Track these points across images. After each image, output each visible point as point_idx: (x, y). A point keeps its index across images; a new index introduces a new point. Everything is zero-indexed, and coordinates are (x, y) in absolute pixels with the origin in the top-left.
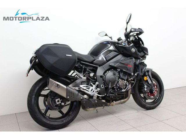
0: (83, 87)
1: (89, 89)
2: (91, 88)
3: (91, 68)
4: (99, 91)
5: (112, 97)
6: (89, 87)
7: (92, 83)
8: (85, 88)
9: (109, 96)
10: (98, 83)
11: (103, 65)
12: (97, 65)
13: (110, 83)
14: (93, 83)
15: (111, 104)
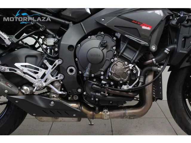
0: (21, 68)
1: (37, 73)
2: (42, 71)
3: (57, 27)
4: (62, 80)
5: (95, 98)
6: (38, 70)
7: (45, 61)
8: (26, 70)
9: (88, 97)
10: (60, 62)
11: (82, 21)
12: (70, 21)
13: (90, 64)
14: (48, 61)
15: (97, 116)
